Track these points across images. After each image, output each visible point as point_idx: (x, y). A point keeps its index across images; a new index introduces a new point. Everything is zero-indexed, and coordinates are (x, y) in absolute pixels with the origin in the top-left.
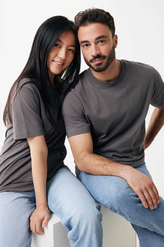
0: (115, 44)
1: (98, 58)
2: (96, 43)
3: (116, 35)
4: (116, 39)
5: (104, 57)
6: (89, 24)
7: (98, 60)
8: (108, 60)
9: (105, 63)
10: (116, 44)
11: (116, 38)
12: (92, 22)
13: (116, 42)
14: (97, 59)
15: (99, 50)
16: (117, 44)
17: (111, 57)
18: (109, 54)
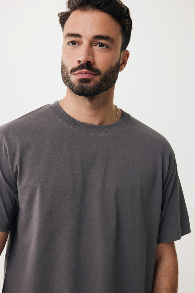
0: (121, 64)
1: (87, 69)
2: (92, 44)
3: (127, 51)
4: (124, 58)
5: (97, 72)
6: (91, 10)
7: (86, 73)
8: (101, 80)
9: (94, 83)
10: (123, 65)
11: (125, 56)
12: (97, 9)
13: (125, 63)
14: (84, 70)
15: (93, 56)
16: (125, 66)
17: (108, 77)
18: (107, 72)
